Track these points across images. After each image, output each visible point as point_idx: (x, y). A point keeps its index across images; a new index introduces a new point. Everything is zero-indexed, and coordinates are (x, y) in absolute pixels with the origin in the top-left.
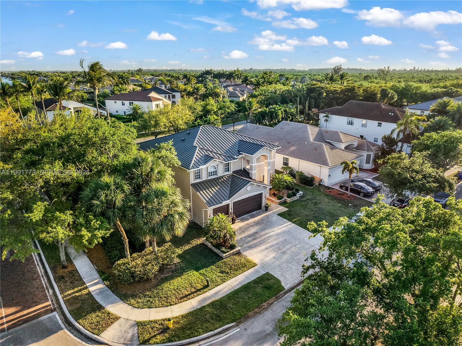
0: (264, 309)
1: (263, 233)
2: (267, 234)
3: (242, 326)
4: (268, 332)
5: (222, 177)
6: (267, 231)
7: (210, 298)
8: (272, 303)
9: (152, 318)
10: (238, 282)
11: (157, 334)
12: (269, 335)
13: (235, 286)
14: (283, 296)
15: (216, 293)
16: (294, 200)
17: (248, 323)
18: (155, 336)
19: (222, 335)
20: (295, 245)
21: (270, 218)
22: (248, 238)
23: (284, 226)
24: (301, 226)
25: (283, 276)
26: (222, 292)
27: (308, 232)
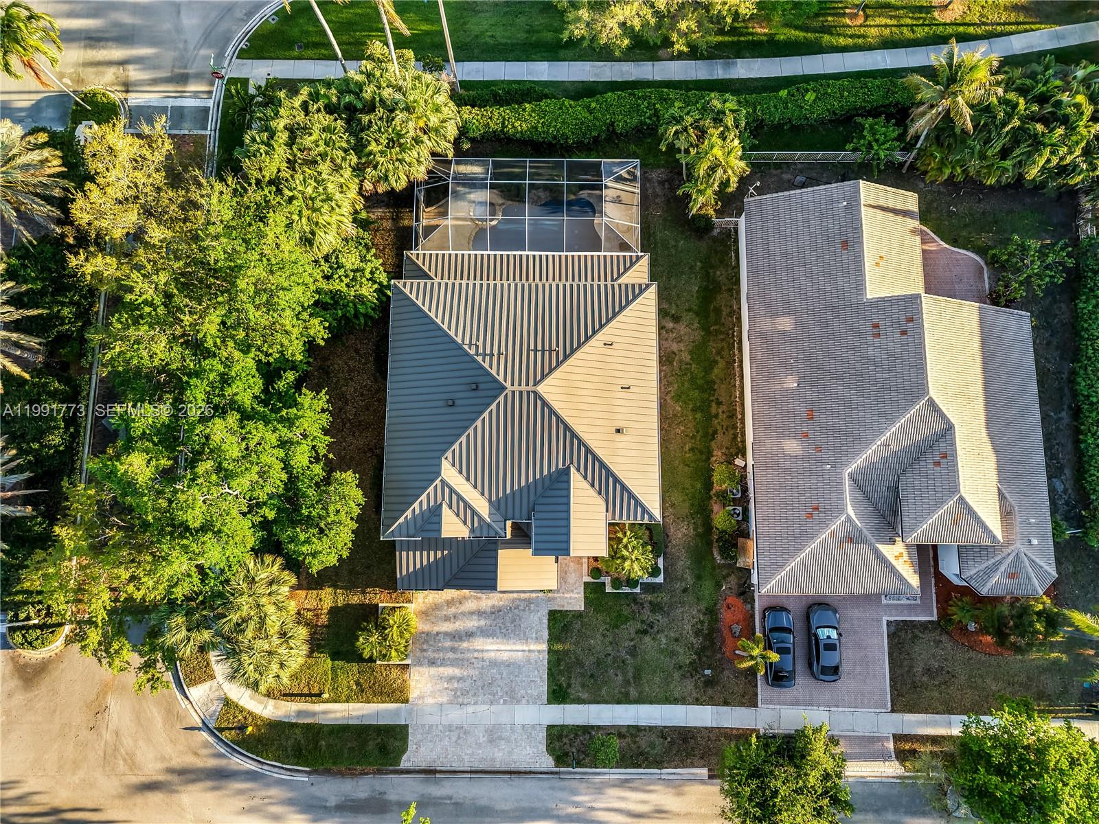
0: (351, 774)
1: (481, 642)
2: (483, 650)
3: (314, 778)
4: (328, 804)
7: (314, 714)
8: (367, 774)
9: (241, 703)
10: (360, 713)
12: (326, 807)
13: (352, 718)
14: (386, 774)
15: (325, 713)
17: (321, 779)
18: (231, 729)
19: (288, 773)
20: (492, 703)
21: (527, 613)
22: (448, 638)
23: (526, 648)
24: (549, 669)
25: (418, 745)
26: (332, 716)
27: (545, 688)
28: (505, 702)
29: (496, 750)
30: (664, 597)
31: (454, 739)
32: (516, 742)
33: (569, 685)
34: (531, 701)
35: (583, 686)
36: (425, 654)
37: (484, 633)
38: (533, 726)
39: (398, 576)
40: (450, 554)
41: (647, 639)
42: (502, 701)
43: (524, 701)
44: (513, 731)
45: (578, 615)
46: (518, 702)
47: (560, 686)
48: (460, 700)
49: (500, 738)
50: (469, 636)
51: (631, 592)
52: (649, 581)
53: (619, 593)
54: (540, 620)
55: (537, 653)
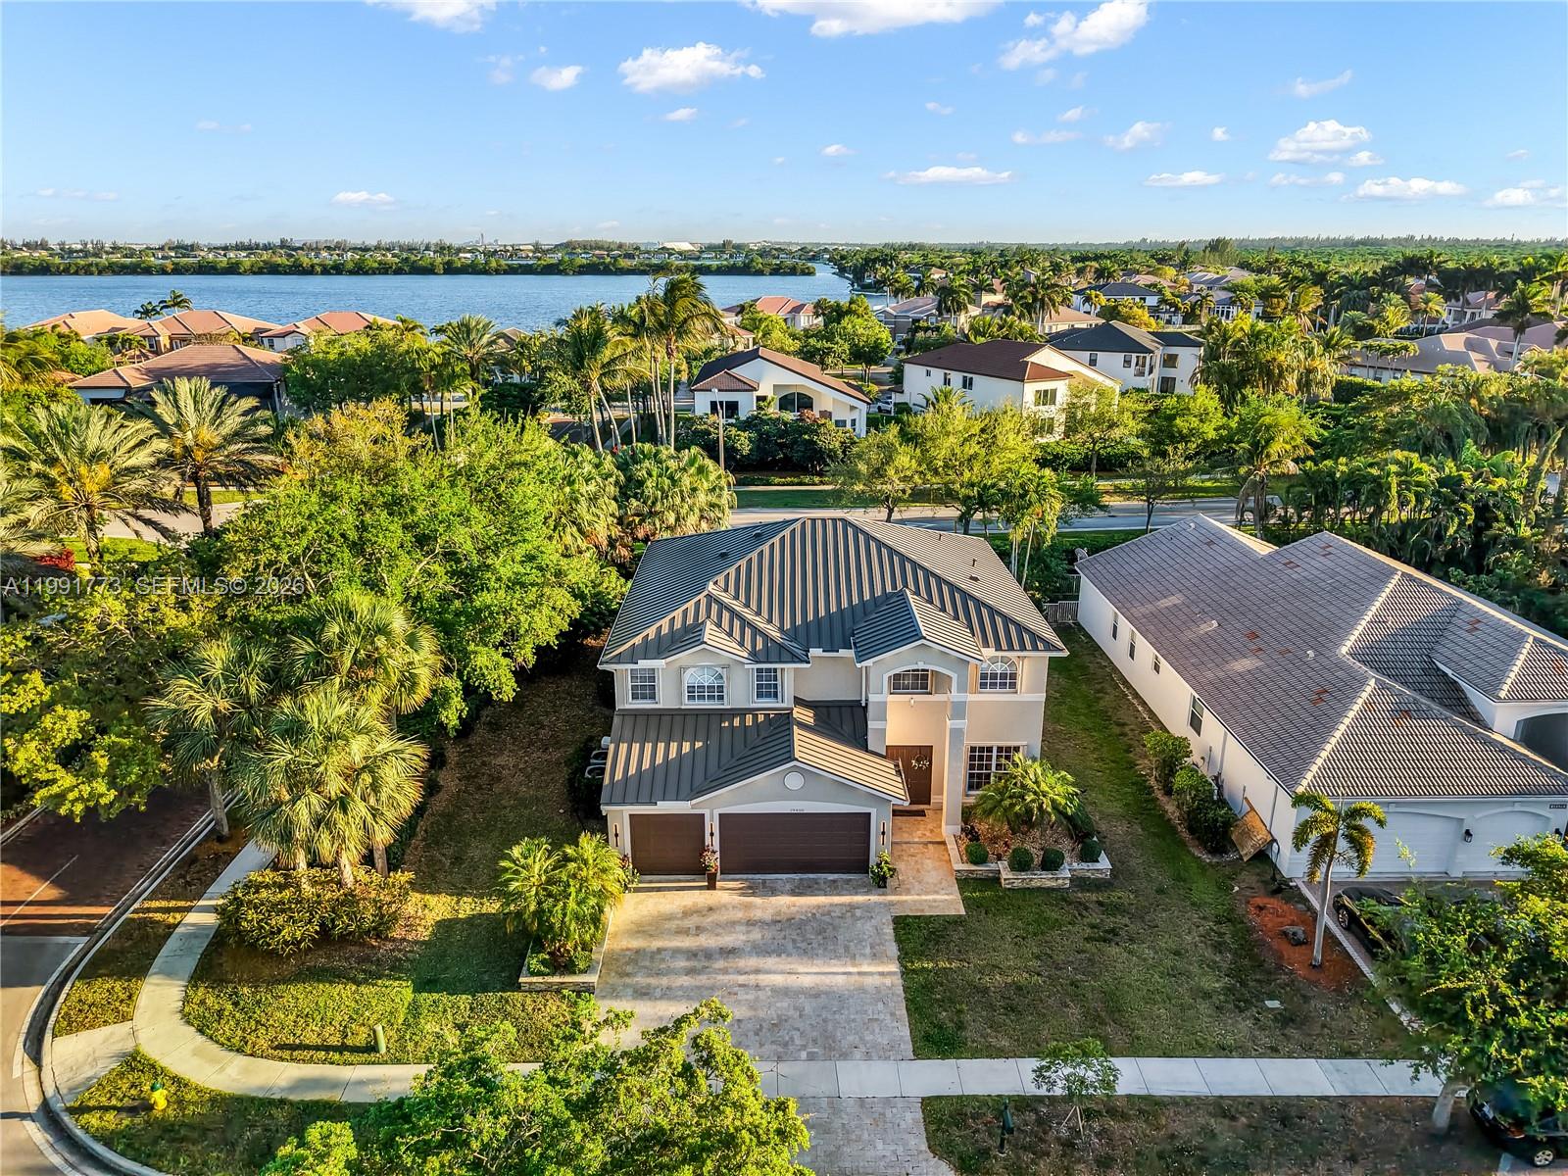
1: (753, 962)
2: (757, 971)
5: (742, 713)
6: (770, 962)
11: (114, 1108)
16: (1034, 884)
18: (106, 1109)
20: (780, 1059)
21: (848, 921)
23: (855, 970)
24: (910, 1002)
27: (906, 1032)
28: (812, 1057)
30: (1124, 896)
33: (961, 1026)
34: (885, 1053)
35: (995, 1026)
36: (628, 980)
37: (761, 950)
38: (887, 1100)
39: (607, 781)
40: (706, 747)
41: (1114, 950)
42: (804, 1055)
43: (857, 1054)
44: (837, 1109)
45: (955, 922)
46: (844, 1056)
47: (941, 1026)
50: (728, 952)
51: (1053, 884)
52: (1083, 868)
53: (1031, 890)
54: (878, 930)
55: (877, 977)
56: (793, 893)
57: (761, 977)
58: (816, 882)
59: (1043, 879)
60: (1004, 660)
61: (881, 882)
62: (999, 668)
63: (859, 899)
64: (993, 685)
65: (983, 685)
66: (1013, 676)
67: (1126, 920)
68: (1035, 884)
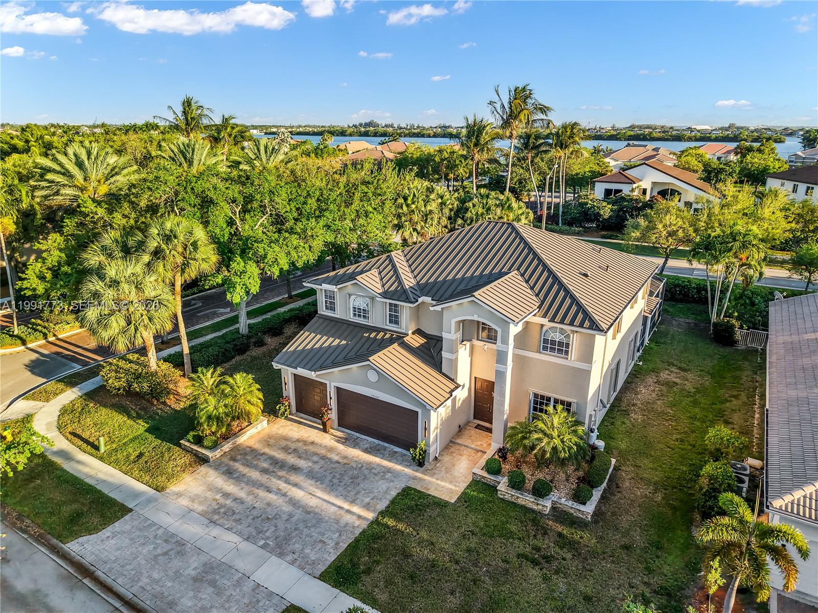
1: (300, 479)
2: (295, 485)
5: (378, 330)
6: (308, 483)
20: (247, 539)
21: (377, 478)
22: (269, 462)
23: (347, 507)
24: (357, 540)
25: (114, 535)
26: (80, 467)
27: (332, 558)
28: (264, 546)
29: (191, 594)
30: (586, 538)
31: (159, 551)
32: (228, 601)
33: (368, 571)
34: (303, 564)
35: (389, 582)
37: (311, 474)
38: (271, 594)
40: (347, 344)
41: (534, 572)
42: (262, 543)
43: (290, 557)
44: (238, 583)
45: (441, 504)
46: (281, 555)
47: (355, 565)
48: (216, 517)
49: (213, 583)
50: (295, 469)
51: (535, 507)
52: (568, 504)
53: (515, 505)
54: (387, 492)
55: (355, 517)
56: (366, 451)
57: (294, 489)
58: (385, 449)
59: (527, 500)
60: (562, 331)
61: (420, 462)
62: (558, 337)
63: (399, 467)
64: (552, 349)
65: (545, 348)
66: (568, 345)
67: (569, 556)
68: (520, 502)
